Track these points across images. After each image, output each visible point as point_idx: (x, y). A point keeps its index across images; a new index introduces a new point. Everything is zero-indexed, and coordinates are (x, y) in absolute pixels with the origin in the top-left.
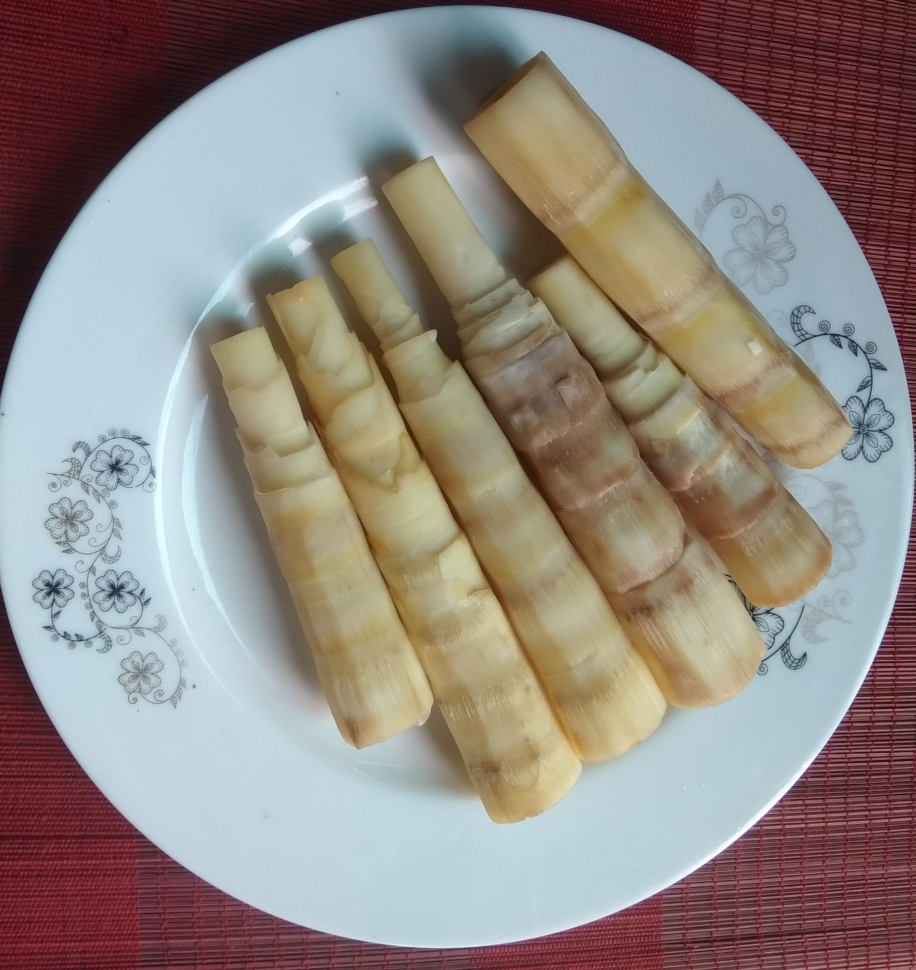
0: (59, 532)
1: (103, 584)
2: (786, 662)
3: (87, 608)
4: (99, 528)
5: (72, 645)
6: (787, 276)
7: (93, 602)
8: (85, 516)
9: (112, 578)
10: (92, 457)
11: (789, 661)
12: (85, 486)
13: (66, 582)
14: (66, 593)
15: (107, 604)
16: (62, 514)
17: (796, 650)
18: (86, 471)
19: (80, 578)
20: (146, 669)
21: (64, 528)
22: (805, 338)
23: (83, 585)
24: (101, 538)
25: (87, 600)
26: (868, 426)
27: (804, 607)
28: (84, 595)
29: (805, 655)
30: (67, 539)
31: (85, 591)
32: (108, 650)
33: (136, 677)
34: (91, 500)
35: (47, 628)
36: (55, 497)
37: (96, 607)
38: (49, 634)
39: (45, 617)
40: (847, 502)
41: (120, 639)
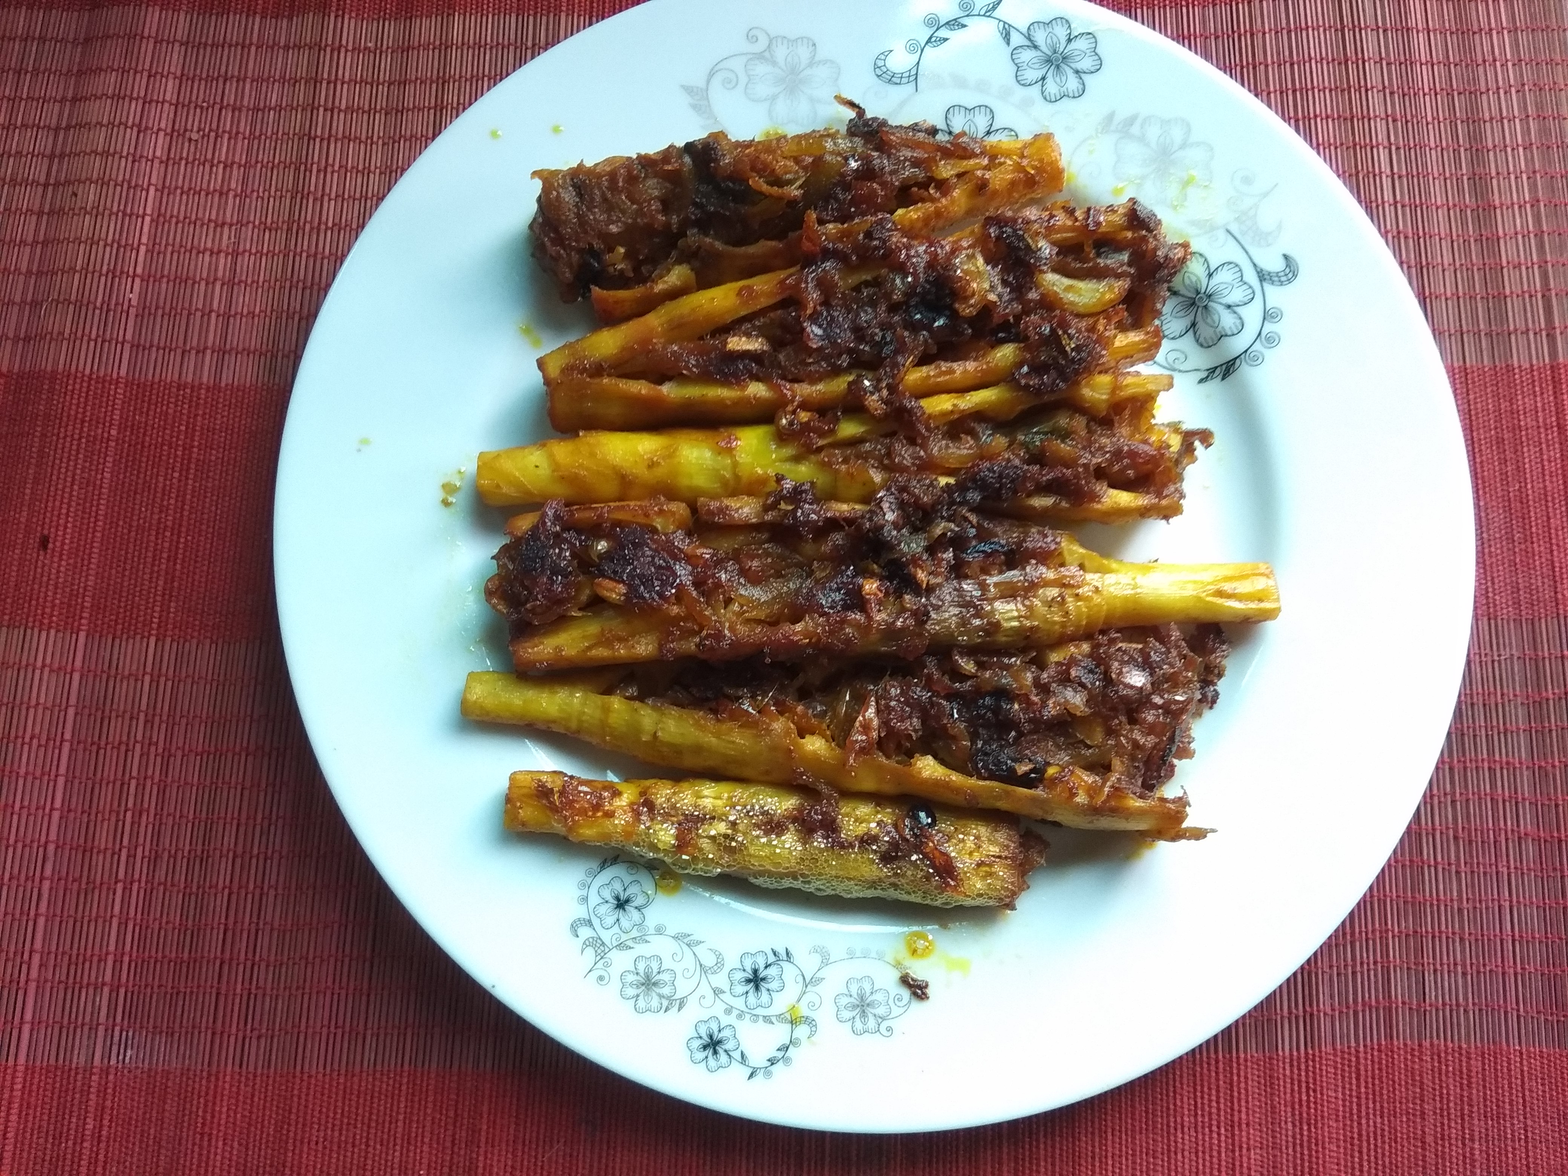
0: (655, 1002)
1: (740, 989)
2: (1281, 283)
3: (755, 1021)
4: (677, 958)
5: (787, 1060)
6: (832, 62)
7: (754, 1012)
8: (655, 966)
9: (739, 976)
10: (596, 922)
11: (1283, 279)
12: (621, 946)
13: (715, 1027)
14: (725, 1033)
15: (764, 997)
16: (638, 987)
17: (1275, 264)
18: (606, 936)
19: (718, 1009)
20: (862, 998)
21: (654, 994)
22: (914, 77)
23: (728, 1011)
24: (689, 961)
25: (748, 1016)
26: (1055, 52)
27: (1228, 231)
28: (740, 1016)
29: (1286, 257)
30: (668, 998)
31: (735, 1013)
32: (816, 1026)
33: (864, 1014)
34: (640, 949)
35: (751, 1076)
36: (616, 984)
37: (760, 1011)
38: (760, 1077)
39: (739, 1072)
40: (1131, 121)
41: (811, 1005)
